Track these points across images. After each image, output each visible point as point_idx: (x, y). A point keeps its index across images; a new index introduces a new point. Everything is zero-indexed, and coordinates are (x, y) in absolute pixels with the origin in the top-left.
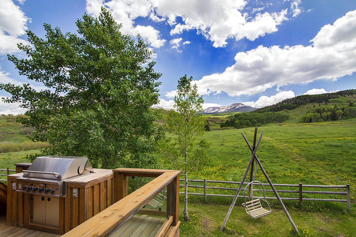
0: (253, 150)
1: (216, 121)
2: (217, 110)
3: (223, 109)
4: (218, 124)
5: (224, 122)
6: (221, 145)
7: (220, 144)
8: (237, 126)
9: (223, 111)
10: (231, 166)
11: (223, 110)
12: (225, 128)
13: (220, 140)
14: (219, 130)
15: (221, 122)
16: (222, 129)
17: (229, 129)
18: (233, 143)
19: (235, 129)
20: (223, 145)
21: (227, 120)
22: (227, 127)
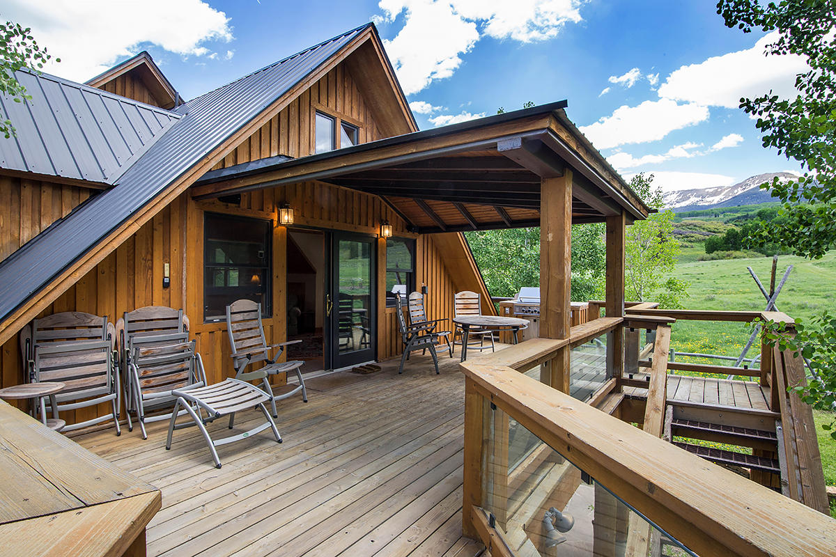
0: (771, 296)
1: (693, 235)
2: (693, 200)
3: (715, 194)
4: (699, 241)
5: (720, 235)
6: (706, 300)
7: (704, 297)
8: (768, 249)
9: (715, 202)
10: (731, 342)
11: (716, 200)
12: (721, 253)
13: (704, 289)
14: (702, 260)
15: (707, 237)
16: (713, 259)
17: (735, 258)
18: (746, 295)
19: (758, 257)
20: (712, 299)
21: (729, 228)
22: (728, 252)
